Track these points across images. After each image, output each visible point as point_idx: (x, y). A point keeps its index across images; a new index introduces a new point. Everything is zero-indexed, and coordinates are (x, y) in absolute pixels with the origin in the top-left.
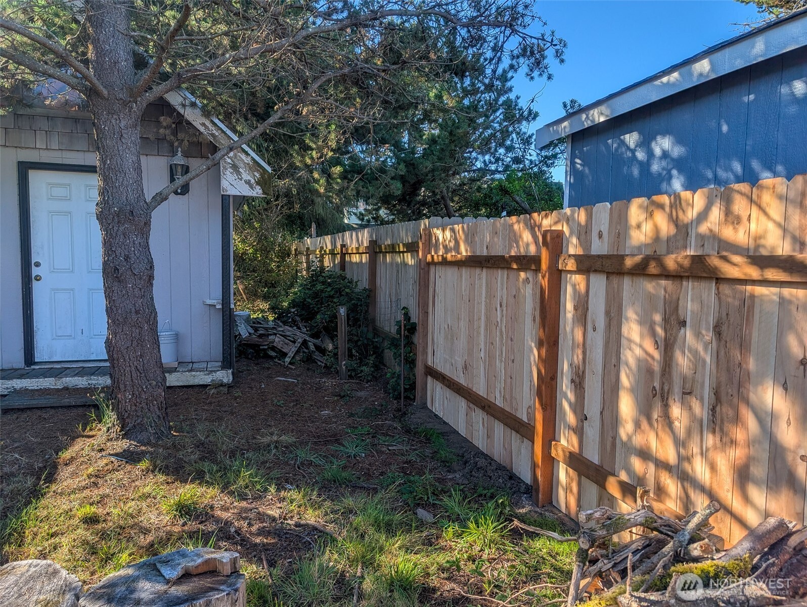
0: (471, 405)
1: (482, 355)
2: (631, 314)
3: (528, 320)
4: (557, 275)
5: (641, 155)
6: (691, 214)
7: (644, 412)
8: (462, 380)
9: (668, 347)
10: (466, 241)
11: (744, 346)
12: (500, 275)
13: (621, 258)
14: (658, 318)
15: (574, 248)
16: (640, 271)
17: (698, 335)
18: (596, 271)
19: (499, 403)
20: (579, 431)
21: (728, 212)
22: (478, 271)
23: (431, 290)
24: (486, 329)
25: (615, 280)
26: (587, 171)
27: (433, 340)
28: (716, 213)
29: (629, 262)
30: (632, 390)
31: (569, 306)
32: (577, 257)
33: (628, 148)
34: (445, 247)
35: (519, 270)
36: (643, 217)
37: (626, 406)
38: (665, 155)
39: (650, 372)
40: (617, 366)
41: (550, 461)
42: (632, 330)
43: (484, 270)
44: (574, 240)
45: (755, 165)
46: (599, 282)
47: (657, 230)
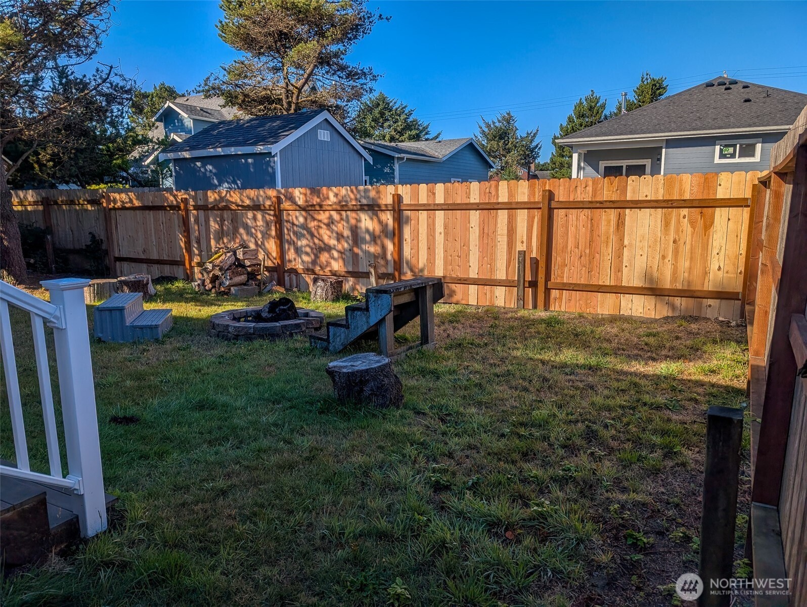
0: (150, 265)
1: (154, 243)
2: (211, 219)
3: (177, 228)
4: (187, 211)
5: (202, 170)
6: (223, 195)
7: (217, 242)
8: (143, 257)
9: (221, 225)
10: (137, 199)
11: (237, 222)
12: (161, 213)
13: (207, 205)
14: (218, 219)
15: (192, 202)
16: (213, 208)
17: (228, 222)
18: (201, 209)
19: (166, 258)
20: (200, 255)
21: (230, 195)
22: (147, 212)
23: (113, 222)
24: (155, 233)
25: (206, 211)
26: (182, 172)
27: (118, 245)
28: (228, 195)
29: (210, 206)
30: (214, 239)
31: (192, 219)
32: (193, 206)
33: (198, 167)
34: (122, 202)
35: (170, 210)
36: (212, 194)
37: (213, 242)
38: (211, 171)
39: (219, 233)
40: (210, 234)
41: (192, 267)
42: (212, 223)
43: (151, 211)
44: (191, 200)
45: (236, 179)
46: (201, 213)
47: (215, 198)
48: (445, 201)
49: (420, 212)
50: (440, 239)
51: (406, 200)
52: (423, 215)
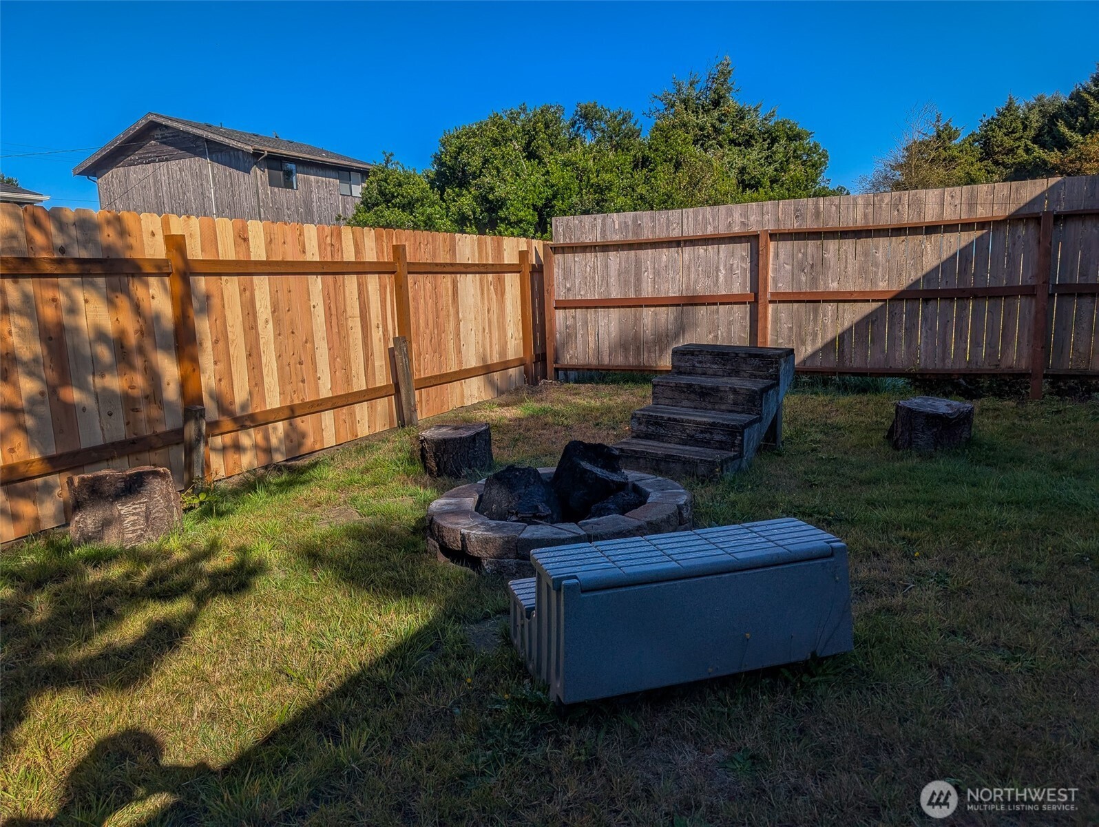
48: (267, 257)
49: (224, 278)
50: (267, 333)
51: (195, 251)
52: (231, 286)
